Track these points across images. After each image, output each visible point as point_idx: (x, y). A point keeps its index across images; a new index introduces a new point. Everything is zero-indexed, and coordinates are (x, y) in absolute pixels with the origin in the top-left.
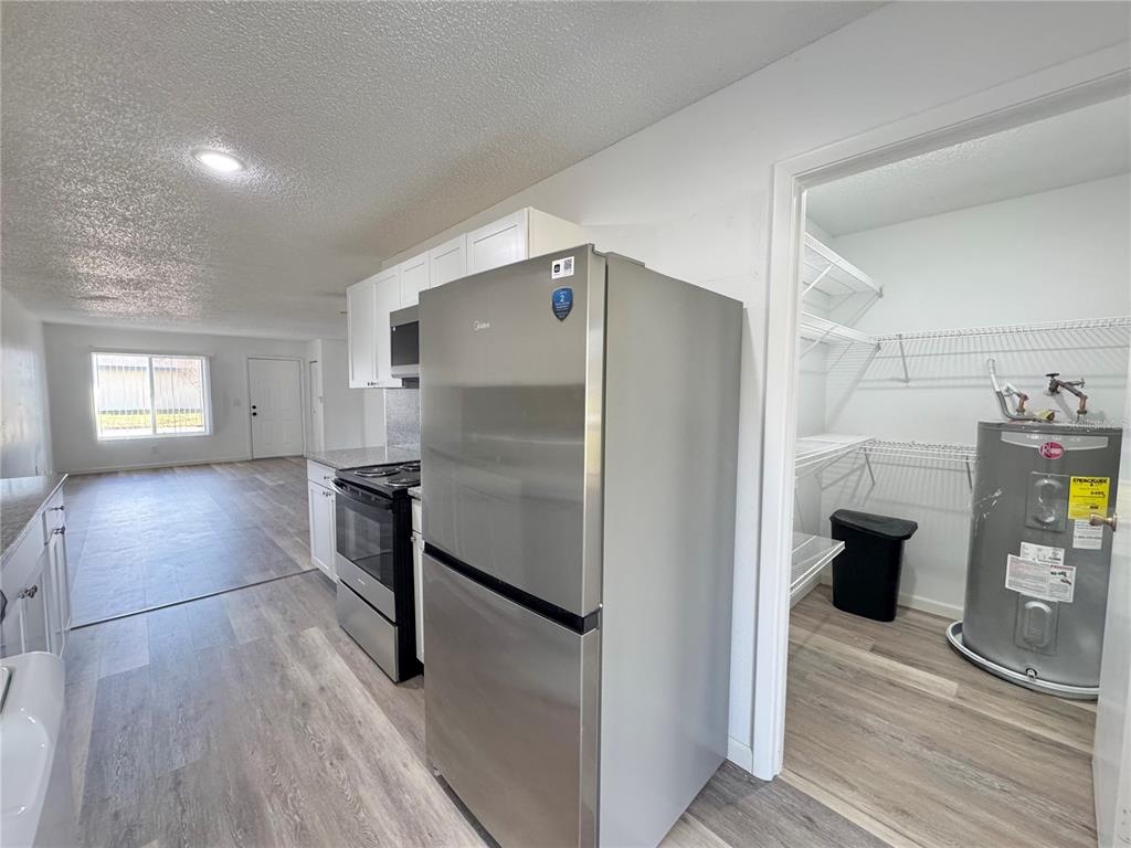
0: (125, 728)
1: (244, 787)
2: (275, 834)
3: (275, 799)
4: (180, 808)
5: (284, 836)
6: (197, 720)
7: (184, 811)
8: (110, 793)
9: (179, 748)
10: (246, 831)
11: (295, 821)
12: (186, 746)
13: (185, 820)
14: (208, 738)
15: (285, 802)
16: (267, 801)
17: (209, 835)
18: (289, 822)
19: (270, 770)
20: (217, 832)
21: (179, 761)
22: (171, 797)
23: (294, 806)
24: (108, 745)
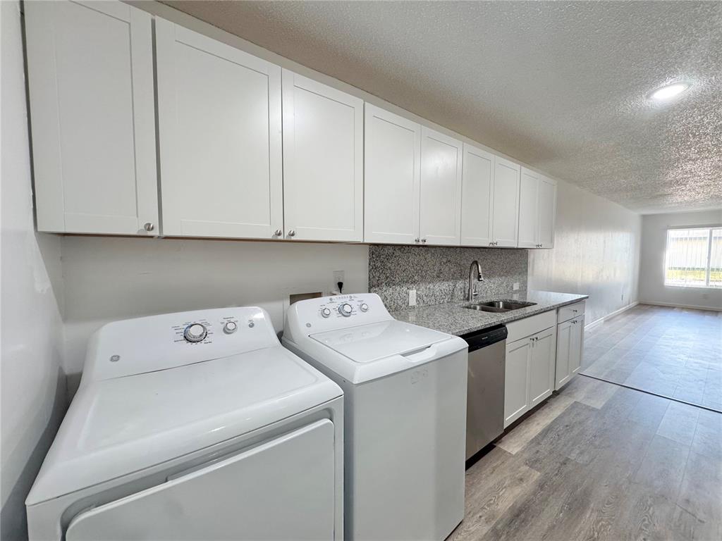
0: (567, 426)
1: (587, 494)
2: (579, 527)
3: (595, 515)
4: (557, 472)
5: (582, 532)
6: (595, 448)
7: (557, 474)
8: (543, 443)
9: (578, 452)
10: (570, 509)
11: (594, 534)
12: (581, 453)
13: (554, 479)
14: (592, 460)
15: (599, 522)
16: (591, 511)
17: (556, 493)
18: (590, 531)
19: (606, 502)
20: (560, 495)
21: (573, 456)
22: (558, 465)
23: (600, 529)
24: (556, 427)
